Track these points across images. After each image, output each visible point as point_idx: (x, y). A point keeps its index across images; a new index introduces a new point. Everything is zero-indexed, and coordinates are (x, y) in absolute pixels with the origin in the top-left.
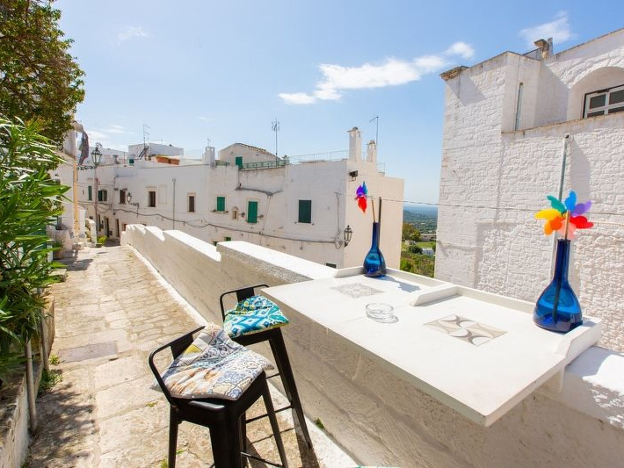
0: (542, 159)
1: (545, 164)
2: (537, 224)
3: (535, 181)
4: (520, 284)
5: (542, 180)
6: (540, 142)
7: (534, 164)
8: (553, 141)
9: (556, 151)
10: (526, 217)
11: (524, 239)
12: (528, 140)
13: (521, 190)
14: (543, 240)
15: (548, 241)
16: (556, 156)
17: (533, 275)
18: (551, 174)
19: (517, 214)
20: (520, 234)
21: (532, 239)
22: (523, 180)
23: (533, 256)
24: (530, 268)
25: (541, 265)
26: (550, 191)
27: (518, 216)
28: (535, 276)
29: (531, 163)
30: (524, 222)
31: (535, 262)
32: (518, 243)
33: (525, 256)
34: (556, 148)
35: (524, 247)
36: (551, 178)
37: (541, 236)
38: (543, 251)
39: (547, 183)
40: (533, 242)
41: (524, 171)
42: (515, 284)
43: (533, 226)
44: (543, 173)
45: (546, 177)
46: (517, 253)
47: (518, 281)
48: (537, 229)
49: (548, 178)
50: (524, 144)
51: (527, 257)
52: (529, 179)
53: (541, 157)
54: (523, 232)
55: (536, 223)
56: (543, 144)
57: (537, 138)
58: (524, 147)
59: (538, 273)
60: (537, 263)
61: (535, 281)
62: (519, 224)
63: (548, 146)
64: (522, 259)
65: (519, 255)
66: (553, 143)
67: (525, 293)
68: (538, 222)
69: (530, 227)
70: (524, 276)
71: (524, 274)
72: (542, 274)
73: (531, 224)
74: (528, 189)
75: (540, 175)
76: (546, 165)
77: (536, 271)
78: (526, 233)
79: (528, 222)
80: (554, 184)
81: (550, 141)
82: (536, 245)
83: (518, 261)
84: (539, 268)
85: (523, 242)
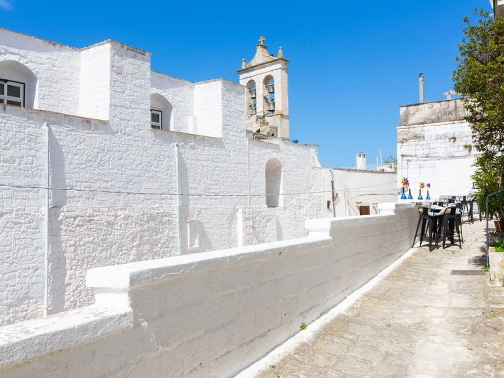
0: (26, 141)
1: (28, 147)
2: (26, 212)
3: (20, 164)
4: (14, 283)
5: (26, 164)
6: (22, 123)
7: (18, 146)
8: (34, 126)
9: (37, 137)
10: (13, 205)
11: (14, 229)
12: (9, 117)
13: (5, 173)
14: (33, 229)
15: (38, 228)
16: (38, 141)
17: (27, 269)
18: (35, 159)
19: (3, 202)
20: (7, 225)
21: (23, 229)
22: (6, 162)
23: (24, 248)
24: (23, 261)
25: (33, 256)
26: (35, 176)
27: (5, 203)
28: (29, 269)
29: (15, 144)
30: (12, 211)
31: (28, 253)
32: (7, 236)
33: (17, 250)
34: (37, 134)
35: (15, 239)
36: (35, 162)
37: (31, 224)
38: (34, 240)
39: (32, 167)
40: (23, 232)
41: (8, 152)
42: (7, 286)
43: (22, 215)
44: (27, 156)
45: (30, 161)
46: (7, 248)
47: (10, 283)
48: (27, 218)
49: (32, 163)
50: (4, 121)
51: (19, 250)
52: (14, 162)
53: (24, 139)
54: (12, 222)
55: (25, 210)
56: (25, 126)
57: (18, 118)
58: (5, 123)
59: (31, 265)
60: (30, 254)
61: (28, 275)
62: (6, 213)
63: (29, 129)
64: (14, 254)
65: (9, 251)
66: (34, 128)
67: (19, 292)
68: (26, 209)
69: (19, 216)
70: (16, 273)
71: (16, 271)
72: (35, 265)
73: (20, 212)
74: (13, 173)
75: (24, 158)
76: (30, 149)
77: (29, 263)
78: (16, 223)
79: (17, 211)
80: (38, 169)
81: (30, 124)
82: (27, 235)
83: (9, 257)
84: (32, 259)
85: (13, 233)
